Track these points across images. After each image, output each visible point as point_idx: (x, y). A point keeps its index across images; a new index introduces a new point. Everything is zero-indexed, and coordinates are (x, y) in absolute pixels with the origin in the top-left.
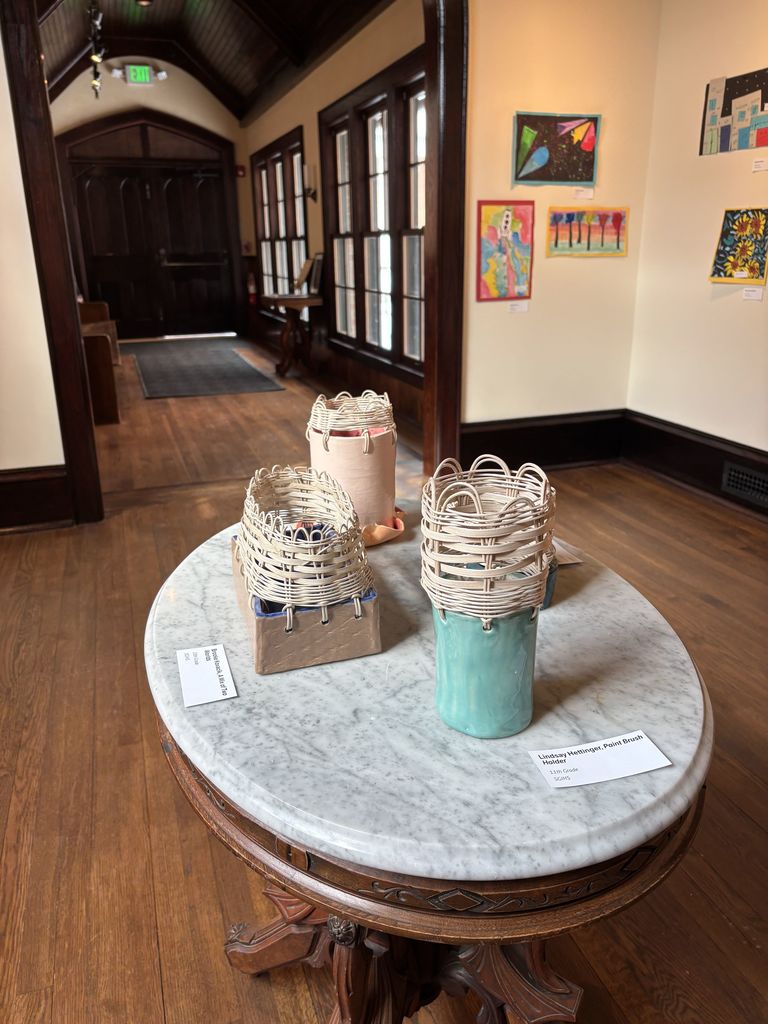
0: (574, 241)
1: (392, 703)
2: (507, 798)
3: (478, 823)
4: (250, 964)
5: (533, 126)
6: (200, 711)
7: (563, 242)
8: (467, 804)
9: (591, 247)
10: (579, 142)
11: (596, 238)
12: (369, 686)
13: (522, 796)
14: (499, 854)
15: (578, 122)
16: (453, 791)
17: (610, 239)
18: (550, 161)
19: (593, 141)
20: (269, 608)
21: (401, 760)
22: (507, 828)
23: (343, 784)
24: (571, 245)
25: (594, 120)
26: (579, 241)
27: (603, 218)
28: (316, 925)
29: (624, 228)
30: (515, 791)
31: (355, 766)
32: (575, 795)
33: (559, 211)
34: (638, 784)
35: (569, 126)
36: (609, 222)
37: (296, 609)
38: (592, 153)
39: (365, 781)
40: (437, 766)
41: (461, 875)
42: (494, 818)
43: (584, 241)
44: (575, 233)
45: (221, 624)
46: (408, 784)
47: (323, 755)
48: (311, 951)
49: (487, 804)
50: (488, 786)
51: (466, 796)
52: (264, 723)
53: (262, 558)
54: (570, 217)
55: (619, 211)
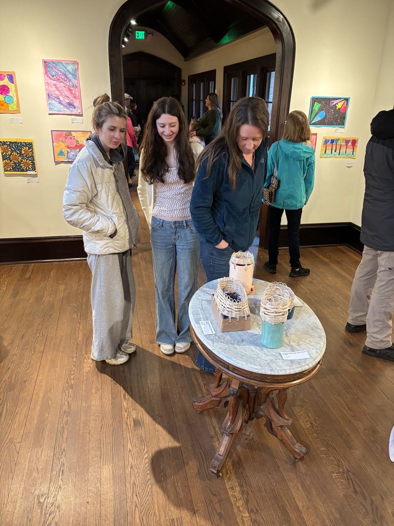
0: (333, 151)
1: (251, 339)
2: (274, 360)
3: (268, 364)
4: (200, 408)
5: (319, 102)
6: (208, 336)
7: (328, 151)
8: (266, 361)
9: (341, 153)
10: (339, 109)
11: (343, 150)
12: (245, 334)
13: (278, 360)
14: (271, 370)
15: (339, 100)
16: (263, 358)
17: (349, 151)
18: (325, 117)
19: (345, 109)
20: (225, 317)
21: (252, 351)
22: (274, 365)
23: (240, 354)
24: (331, 153)
25: (347, 100)
26: (335, 151)
27: (347, 142)
28: (221, 398)
29: (356, 146)
30: (276, 359)
31: (243, 351)
32: (289, 361)
33: (328, 138)
34: (302, 361)
35: (335, 102)
36: (350, 144)
37: (232, 318)
38: (345, 113)
39: (245, 354)
40: (260, 353)
41: (264, 373)
42: (271, 364)
43: (338, 151)
44: (334, 148)
45: (208, 315)
46: (254, 356)
47: (236, 348)
48: (218, 405)
49: (270, 361)
50: (272, 358)
51: (266, 359)
52: (222, 340)
53: (224, 305)
54: (332, 141)
55: (354, 138)
